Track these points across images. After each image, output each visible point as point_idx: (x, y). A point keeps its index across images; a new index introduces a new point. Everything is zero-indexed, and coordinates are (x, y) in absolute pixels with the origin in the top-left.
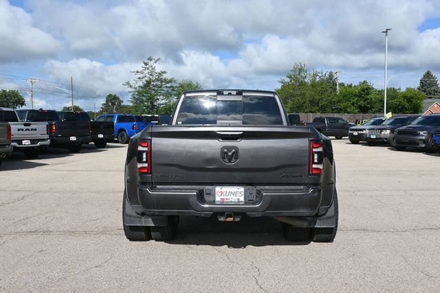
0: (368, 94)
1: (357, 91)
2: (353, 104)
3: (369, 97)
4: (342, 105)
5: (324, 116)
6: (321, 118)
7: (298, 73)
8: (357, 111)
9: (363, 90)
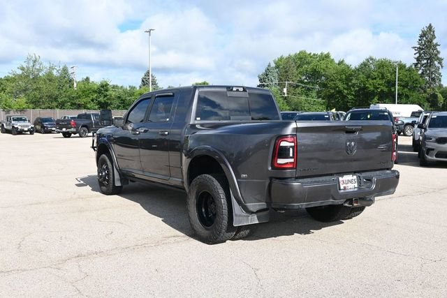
0: (107, 90)
1: (96, 87)
2: (92, 100)
3: (108, 93)
4: (82, 101)
5: (88, 112)
6: (86, 114)
7: (31, 64)
8: (97, 107)
9: (102, 86)
